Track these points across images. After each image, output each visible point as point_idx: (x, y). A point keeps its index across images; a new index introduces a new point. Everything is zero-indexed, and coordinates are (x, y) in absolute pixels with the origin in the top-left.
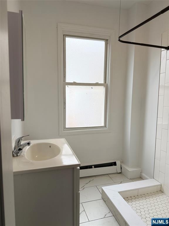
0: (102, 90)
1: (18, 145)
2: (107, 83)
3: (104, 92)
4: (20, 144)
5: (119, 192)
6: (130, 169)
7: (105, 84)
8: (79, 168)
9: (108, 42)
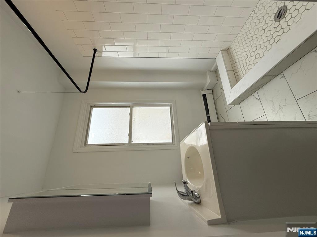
0: (136, 109)
1: (186, 196)
2: (130, 105)
3: (138, 108)
4: (185, 193)
5: (232, 88)
6: (209, 81)
7: (131, 107)
8: (209, 124)
9: (93, 105)
